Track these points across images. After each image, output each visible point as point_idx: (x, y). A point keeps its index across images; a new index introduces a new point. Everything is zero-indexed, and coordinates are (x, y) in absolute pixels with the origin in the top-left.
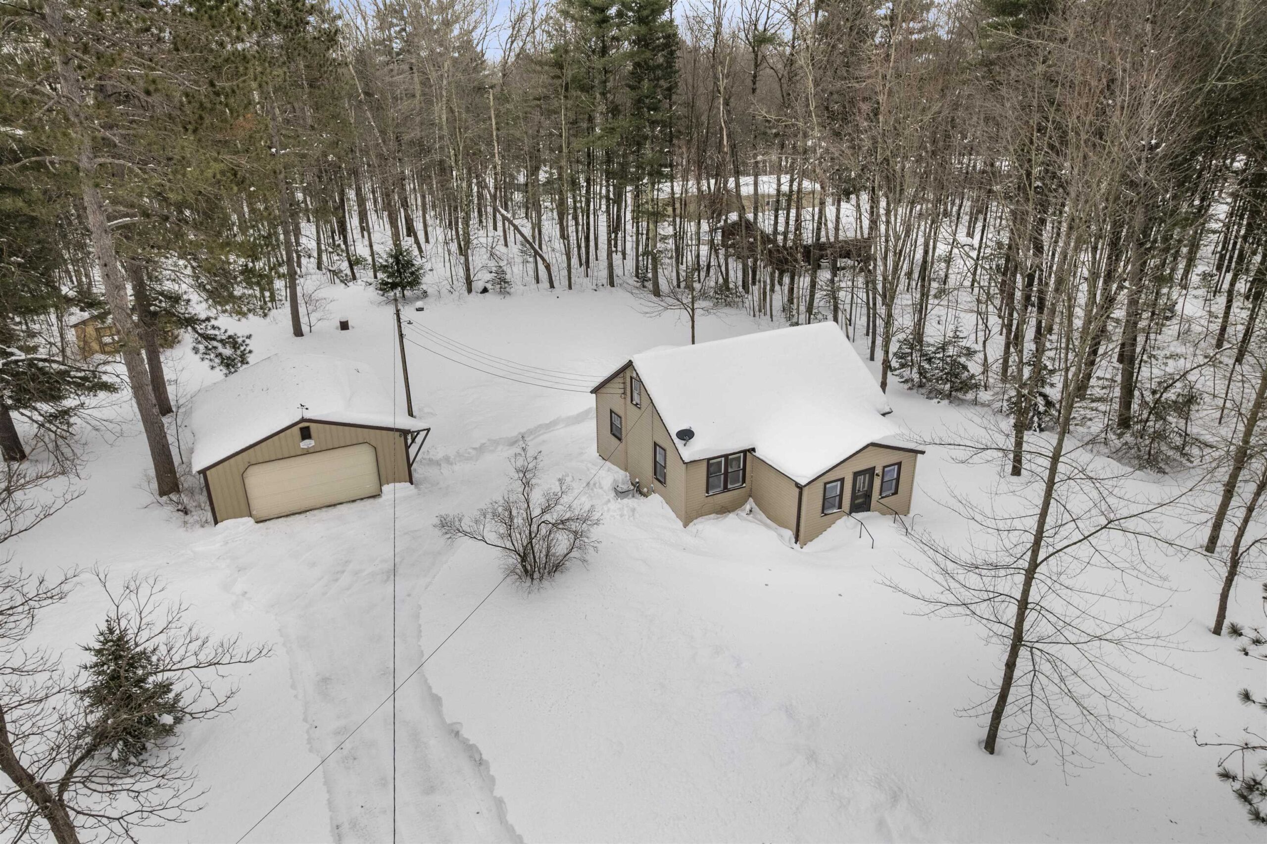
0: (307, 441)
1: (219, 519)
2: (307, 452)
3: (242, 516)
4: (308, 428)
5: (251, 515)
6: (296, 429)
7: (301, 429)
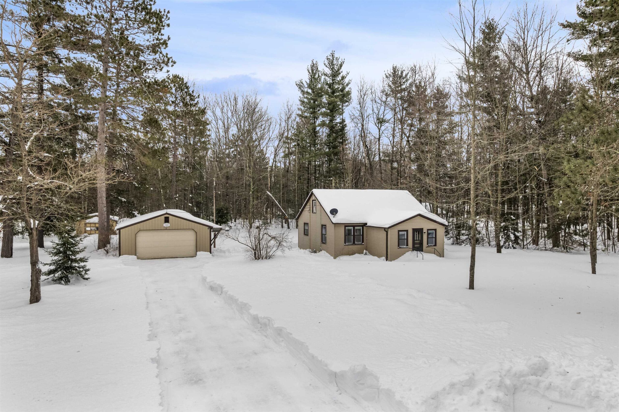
0: (167, 224)
1: (121, 254)
2: (166, 229)
3: (131, 255)
4: (168, 217)
5: (136, 255)
6: (163, 217)
7: (165, 217)
